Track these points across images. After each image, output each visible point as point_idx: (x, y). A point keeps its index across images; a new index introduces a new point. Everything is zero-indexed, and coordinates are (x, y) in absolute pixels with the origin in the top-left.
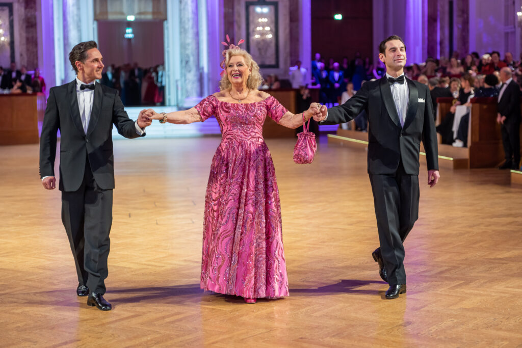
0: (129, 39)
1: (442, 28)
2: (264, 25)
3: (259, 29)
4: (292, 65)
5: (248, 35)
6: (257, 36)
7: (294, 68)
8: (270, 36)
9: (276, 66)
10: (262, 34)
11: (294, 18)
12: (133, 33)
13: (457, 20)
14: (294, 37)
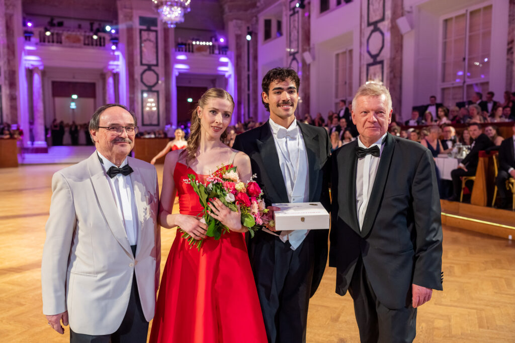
0: (73, 109)
1: (244, 107)
2: (151, 103)
3: (149, 105)
4: (167, 124)
5: (143, 108)
6: (147, 109)
7: (169, 126)
8: (155, 109)
9: (158, 125)
10: (151, 107)
11: (168, 99)
12: (76, 105)
13: (252, 104)
14: (168, 110)
